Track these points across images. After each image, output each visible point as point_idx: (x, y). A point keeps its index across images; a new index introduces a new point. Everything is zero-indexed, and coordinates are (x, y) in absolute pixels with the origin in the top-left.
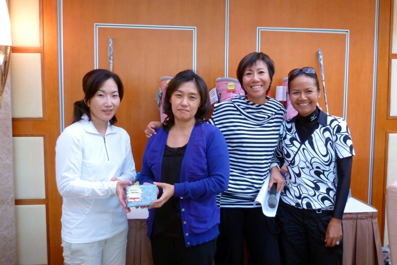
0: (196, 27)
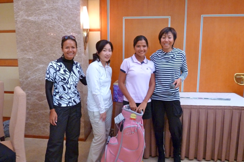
0: (170, 17)
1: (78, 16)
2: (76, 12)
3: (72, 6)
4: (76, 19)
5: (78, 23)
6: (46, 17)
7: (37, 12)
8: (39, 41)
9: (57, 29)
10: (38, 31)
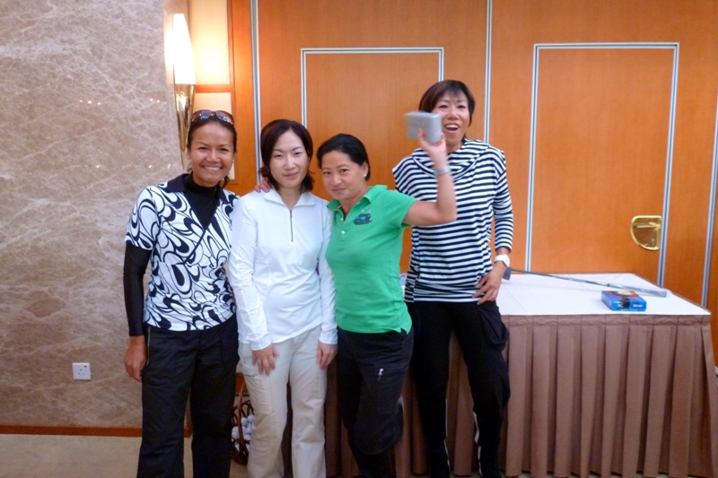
0: (442, 48)
1: (156, 44)
2: (150, 30)
3: (136, 12)
4: (151, 53)
5: (158, 66)
6: (53, 47)
7: (23, 31)
8: (31, 122)
9: (89, 86)
10: (27, 91)
